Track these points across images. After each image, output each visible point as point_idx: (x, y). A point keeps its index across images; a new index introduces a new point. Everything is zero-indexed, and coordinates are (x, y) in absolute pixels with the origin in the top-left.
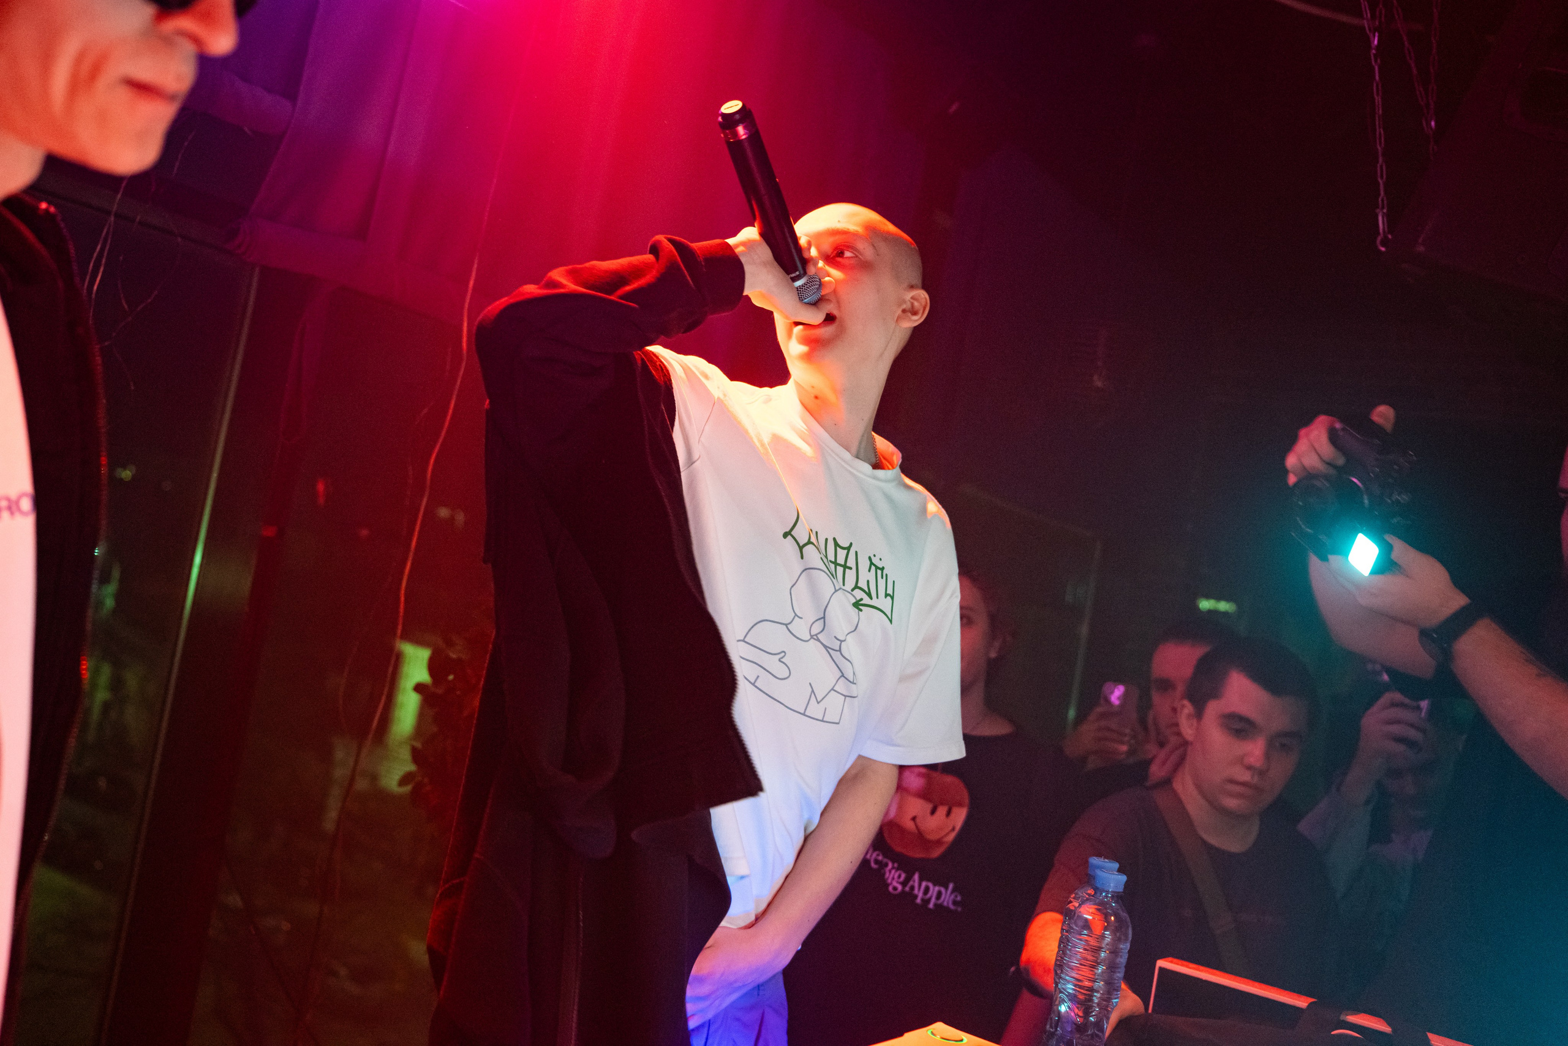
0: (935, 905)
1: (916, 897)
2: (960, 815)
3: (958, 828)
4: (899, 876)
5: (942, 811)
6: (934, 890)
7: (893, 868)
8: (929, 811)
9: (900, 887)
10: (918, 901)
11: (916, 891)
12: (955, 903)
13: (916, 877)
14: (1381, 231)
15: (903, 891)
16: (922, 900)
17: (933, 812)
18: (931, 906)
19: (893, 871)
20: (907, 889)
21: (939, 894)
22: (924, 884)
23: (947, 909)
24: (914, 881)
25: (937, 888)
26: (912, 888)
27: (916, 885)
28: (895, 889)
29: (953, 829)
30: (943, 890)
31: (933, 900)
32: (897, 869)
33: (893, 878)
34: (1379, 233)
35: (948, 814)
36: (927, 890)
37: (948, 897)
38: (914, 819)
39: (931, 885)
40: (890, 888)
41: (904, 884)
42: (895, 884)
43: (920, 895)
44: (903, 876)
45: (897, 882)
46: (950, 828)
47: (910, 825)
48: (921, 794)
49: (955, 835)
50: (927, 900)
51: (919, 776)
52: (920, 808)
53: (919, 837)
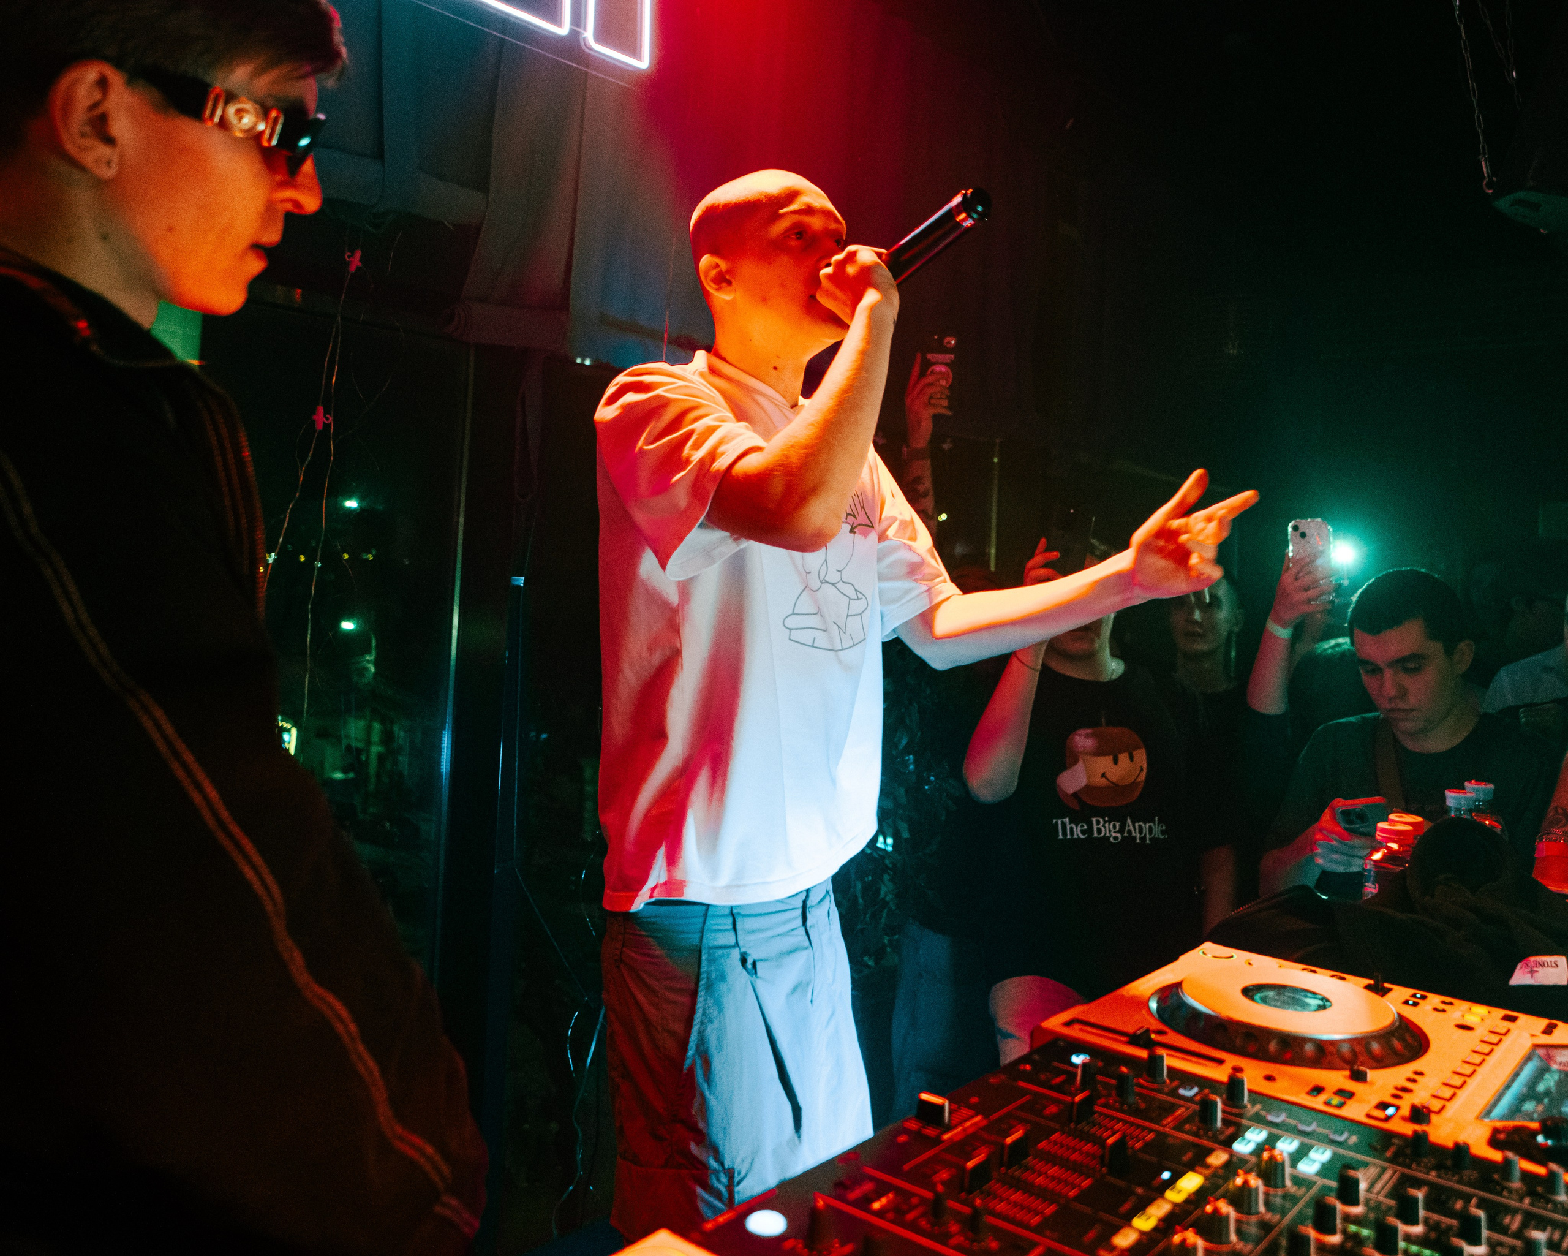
0: (1150, 839)
1: (1135, 838)
2: (1141, 756)
3: (1145, 766)
4: (1114, 827)
5: (1123, 758)
6: (1146, 827)
7: (1105, 822)
8: (1112, 765)
9: (1119, 835)
10: (1138, 841)
11: (1134, 834)
12: (1163, 832)
13: (1129, 821)
14: (1486, 175)
15: (1123, 837)
16: (1140, 838)
17: (1116, 762)
18: (1147, 842)
19: (1107, 825)
20: (1126, 834)
21: (1150, 828)
22: (1137, 825)
23: (1158, 839)
24: (1129, 826)
25: (1147, 825)
26: (1129, 832)
27: (1131, 828)
28: (1116, 838)
29: (1142, 770)
30: (1152, 824)
31: (1148, 836)
32: (1110, 822)
33: (1110, 831)
34: (1485, 177)
35: (1131, 758)
36: (1140, 827)
37: (1156, 829)
38: (1103, 775)
39: (1141, 823)
40: (1112, 839)
41: (1121, 831)
42: (1114, 835)
43: (1138, 836)
44: (1118, 825)
45: (1115, 832)
46: (1140, 769)
47: (1103, 782)
48: (1099, 752)
49: (1144, 774)
50: (1143, 839)
51: (1087, 736)
52: (1104, 763)
53: (1115, 788)
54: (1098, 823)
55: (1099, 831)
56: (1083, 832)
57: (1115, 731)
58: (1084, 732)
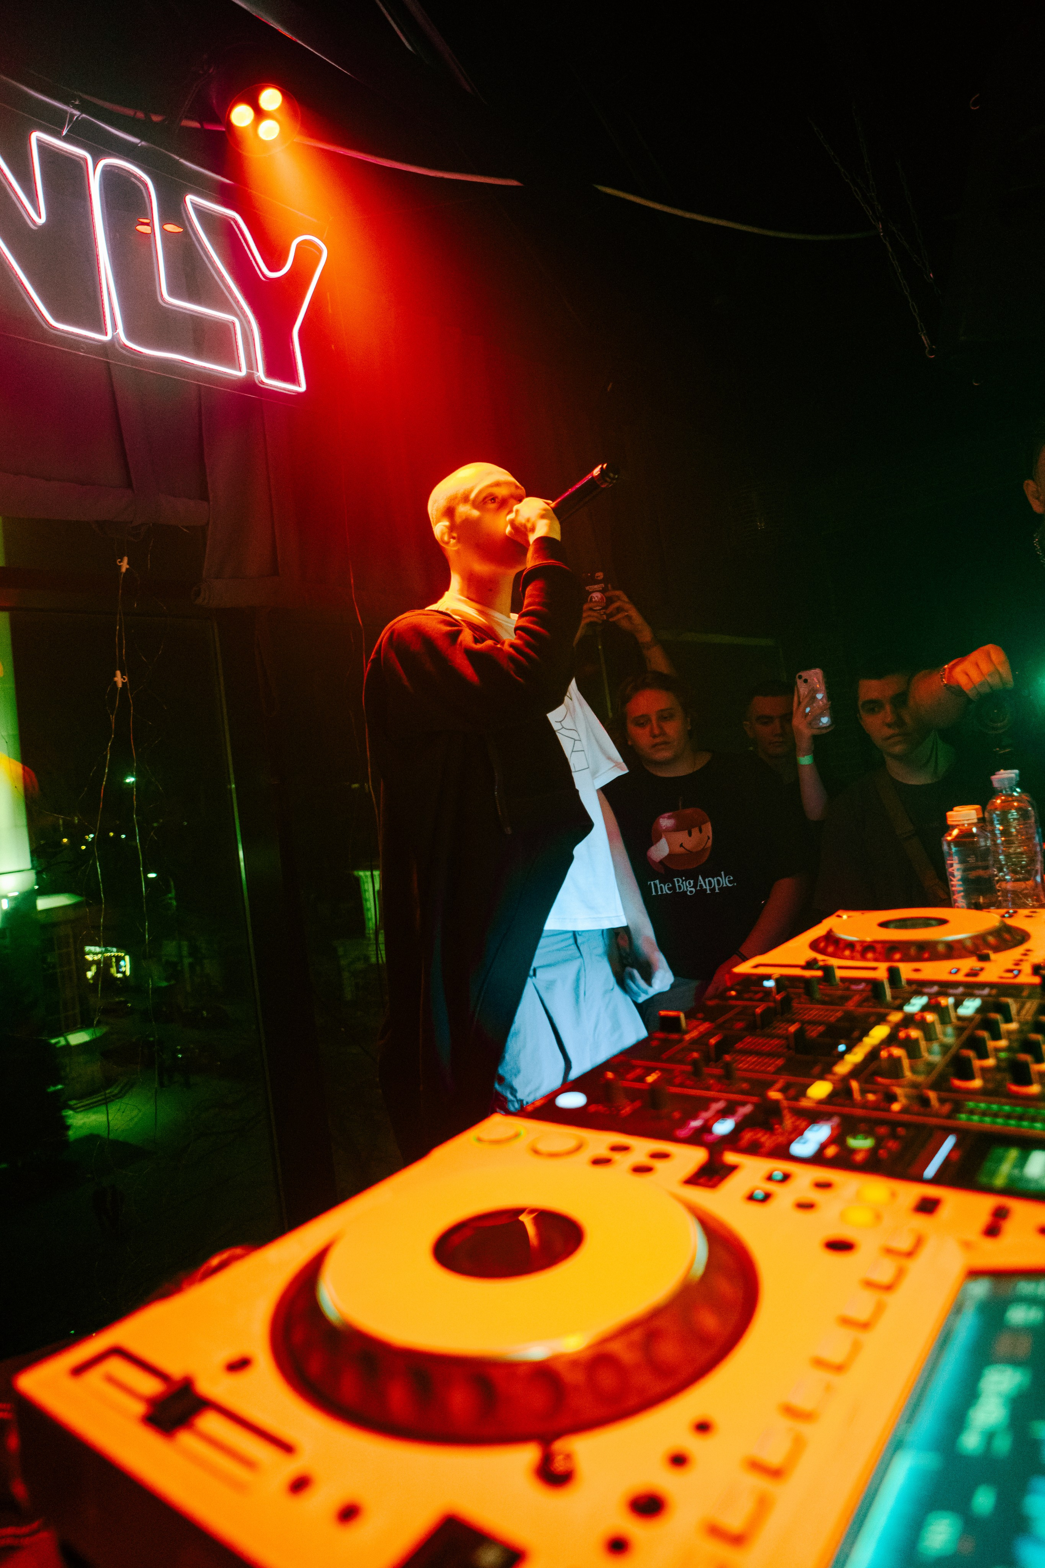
0: (719, 889)
1: (706, 889)
2: (708, 828)
3: (711, 835)
4: (690, 883)
5: (695, 831)
6: (714, 881)
7: (683, 881)
8: (687, 836)
9: (693, 890)
10: (708, 892)
11: (704, 887)
12: (730, 882)
13: (700, 878)
15: (697, 890)
16: (710, 890)
17: (690, 834)
18: (717, 891)
19: (684, 883)
20: (698, 888)
21: (718, 881)
22: (707, 880)
23: (727, 887)
24: (700, 882)
25: (715, 879)
26: (701, 886)
27: (702, 883)
28: (691, 892)
29: (709, 838)
30: (719, 878)
31: (717, 887)
32: (686, 880)
33: (687, 887)
35: (701, 831)
36: (710, 882)
37: (725, 882)
38: (681, 845)
39: (710, 879)
40: (688, 893)
41: (695, 886)
42: (689, 889)
43: (708, 888)
44: (692, 882)
45: (690, 888)
46: (705, 838)
47: (682, 850)
48: (677, 829)
49: (710, 841)
50: (713, 890)
51: (669, 818)
52: (682, 837)
53: (690, 855)
54: (678, 881)
55: (680, 887)
56: (669, 889)
57: (689, 811)
58: (667, 815)
